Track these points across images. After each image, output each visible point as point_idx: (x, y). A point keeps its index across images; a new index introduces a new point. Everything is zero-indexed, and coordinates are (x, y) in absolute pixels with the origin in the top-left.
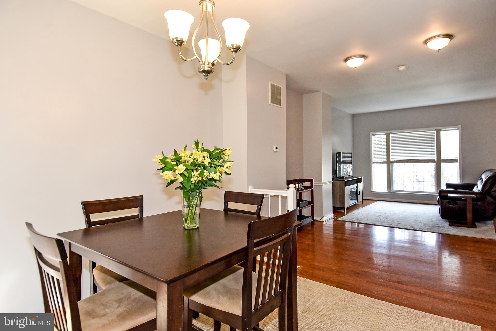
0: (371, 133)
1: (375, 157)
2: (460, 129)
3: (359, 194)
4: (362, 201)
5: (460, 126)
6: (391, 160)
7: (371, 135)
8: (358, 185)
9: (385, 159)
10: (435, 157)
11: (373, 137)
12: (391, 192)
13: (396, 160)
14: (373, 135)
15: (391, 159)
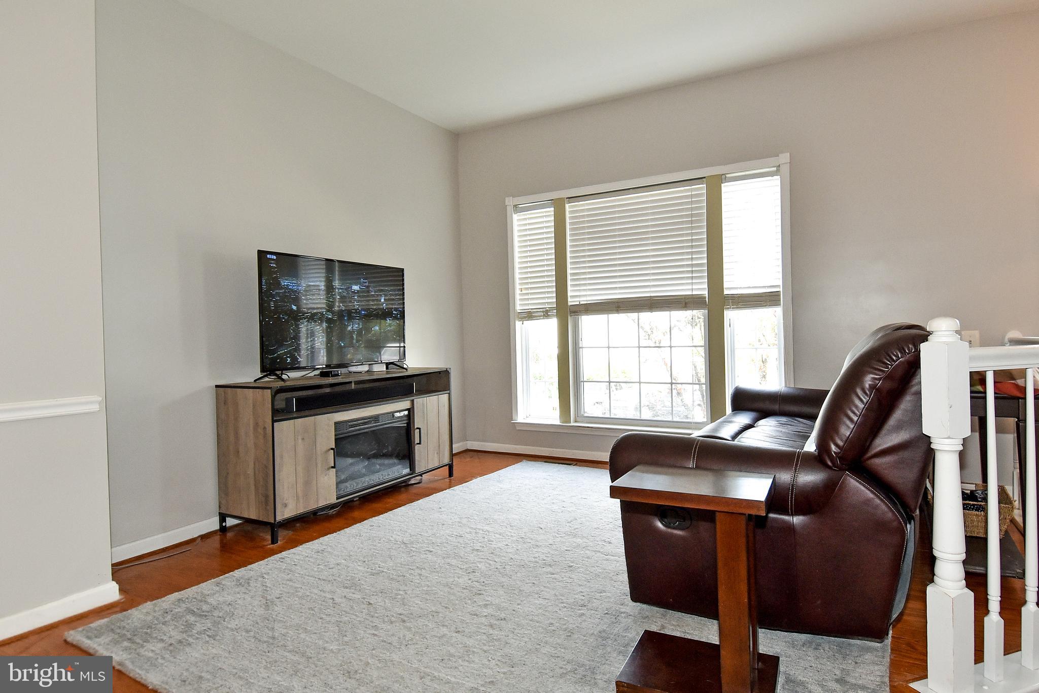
0: (510, 202)
1: (524, 292)
2: (785, 169)
3: (417, 441)
4: (451, 467)
5: (785, 158)
6: (571, 301)
7: (510, 209)
8: (413, 401)
9: (550, 299)
10: (701, 288)
11: (515, 217)
12: (572, 424)
13: (584, 300)
14: (517, 209)
15: (569, 299)
